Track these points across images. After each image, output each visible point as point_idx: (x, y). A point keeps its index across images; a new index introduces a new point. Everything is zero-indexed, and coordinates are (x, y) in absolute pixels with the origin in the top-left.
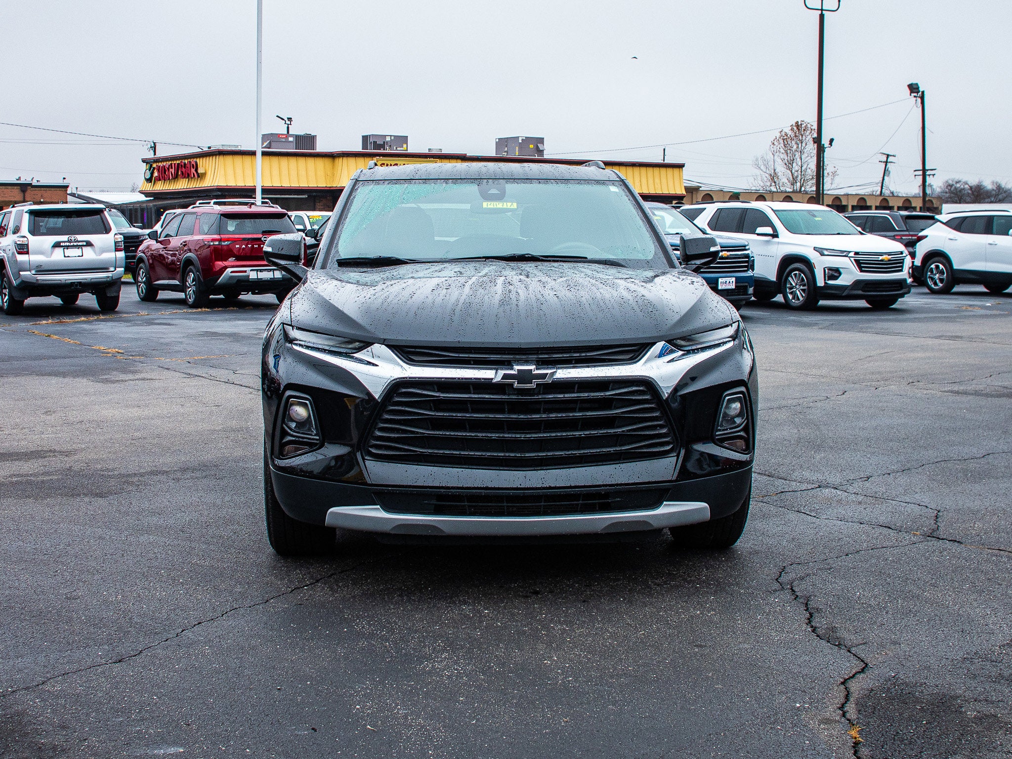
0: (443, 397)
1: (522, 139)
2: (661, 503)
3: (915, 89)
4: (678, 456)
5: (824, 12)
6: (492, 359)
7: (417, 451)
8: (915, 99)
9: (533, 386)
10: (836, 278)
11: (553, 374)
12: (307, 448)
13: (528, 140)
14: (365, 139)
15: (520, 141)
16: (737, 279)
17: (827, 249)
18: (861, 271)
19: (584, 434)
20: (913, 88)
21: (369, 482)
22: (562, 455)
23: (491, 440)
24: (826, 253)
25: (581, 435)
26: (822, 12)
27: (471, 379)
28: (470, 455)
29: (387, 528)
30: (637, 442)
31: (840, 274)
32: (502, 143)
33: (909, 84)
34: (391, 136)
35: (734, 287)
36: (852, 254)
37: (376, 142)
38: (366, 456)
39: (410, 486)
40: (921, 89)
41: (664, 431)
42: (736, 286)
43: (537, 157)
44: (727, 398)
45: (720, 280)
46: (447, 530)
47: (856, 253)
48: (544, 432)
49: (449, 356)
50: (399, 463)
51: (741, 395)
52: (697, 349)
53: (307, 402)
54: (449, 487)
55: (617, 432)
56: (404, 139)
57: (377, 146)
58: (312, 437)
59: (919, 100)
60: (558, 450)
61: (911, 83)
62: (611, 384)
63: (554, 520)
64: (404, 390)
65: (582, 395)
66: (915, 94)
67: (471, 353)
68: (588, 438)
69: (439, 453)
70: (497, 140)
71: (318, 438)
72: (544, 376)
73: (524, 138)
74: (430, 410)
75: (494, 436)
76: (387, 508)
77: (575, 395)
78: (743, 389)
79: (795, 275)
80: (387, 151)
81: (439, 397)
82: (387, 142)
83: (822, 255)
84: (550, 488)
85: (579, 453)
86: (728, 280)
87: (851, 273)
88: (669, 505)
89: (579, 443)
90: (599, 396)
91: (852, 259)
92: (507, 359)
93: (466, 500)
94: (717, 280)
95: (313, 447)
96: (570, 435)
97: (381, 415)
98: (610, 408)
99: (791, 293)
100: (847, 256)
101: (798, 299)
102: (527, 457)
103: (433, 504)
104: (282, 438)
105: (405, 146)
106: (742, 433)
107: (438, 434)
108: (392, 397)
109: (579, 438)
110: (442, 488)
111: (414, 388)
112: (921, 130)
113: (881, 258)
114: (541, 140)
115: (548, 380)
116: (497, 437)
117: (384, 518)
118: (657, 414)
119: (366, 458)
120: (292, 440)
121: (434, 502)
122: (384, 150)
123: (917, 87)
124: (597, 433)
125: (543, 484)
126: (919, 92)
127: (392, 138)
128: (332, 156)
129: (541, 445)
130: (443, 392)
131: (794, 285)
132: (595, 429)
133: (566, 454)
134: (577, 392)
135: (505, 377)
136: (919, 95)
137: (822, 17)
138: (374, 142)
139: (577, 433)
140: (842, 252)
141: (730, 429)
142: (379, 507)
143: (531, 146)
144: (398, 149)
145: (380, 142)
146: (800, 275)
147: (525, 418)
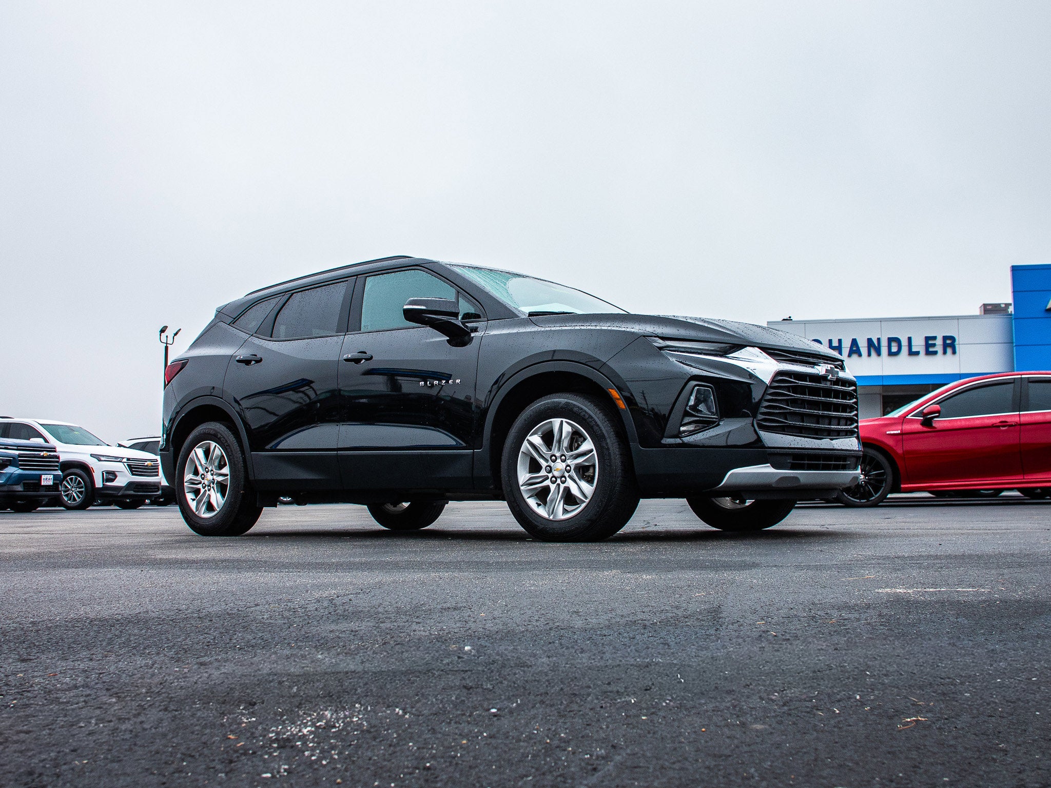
9: (835, 379)
10: (112, 480)
16: (54, 475)
17: (103, 456)
18: (133, 475)
24: (102, 459)
31: (116, 476)
35: (52, 483)
36: (125, 460)
42: (53, 483)
45: (43, 476)
47: (128, 459)
79: (71, 479)
83: (100, 460)
86: (48, 476)
87: (126, 476)
91: (126, 464)
94: (40, 476)
99: (67, 496)
100: (121, 462)
101: (75, 500)
113: (146, 464)
131: (70, 487)
135: (827, 371)
140: (117, 458)
142: (769, 465)
146: (76, 479)
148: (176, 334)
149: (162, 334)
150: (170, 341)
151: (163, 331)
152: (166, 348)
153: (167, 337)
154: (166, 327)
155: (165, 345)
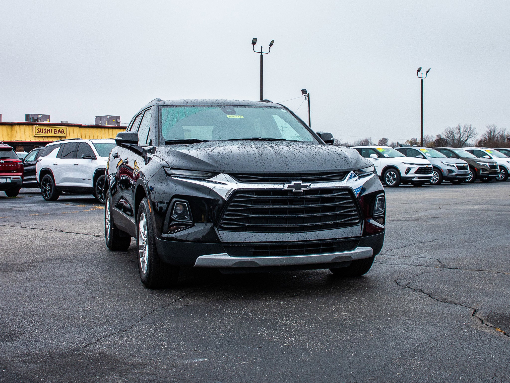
0: (259, 198)
1: (109, 117)
2: (356, 248)
3: (305, 92)
4: (361, 225)
5: (263, 54)
6: (280, 179)
7: (245, 225)
8: (305, 96)
9: (301, 191)
11: (310, 185)
12: (184, 227)
13: (112, 117)
14: (27, 116)
15: (108, 118)
19: (323, 214)
20: (304, 92)
21: (222, 241)
22: (314, 225)
23: (281, 218)
25: (322, 215)
26: (262, 54)
27: (272, 188)
28: (271, 226)
29: (230, 264)
30: (345, 218)
32: (98, 119)
33: (302, 89)
34: (41, 115)
37: (33, 118)
38: (219, 229)
39: (243, 242)
40: (308, 92)
41: (356, 213)
43: (116, 126)
44: (378, 198)
46: (261, 264)
48: (306, 214)
49: (259, 178)
50: (236, 232)
51: (383, 197)
52: (363, 176)
53: (186, 204)
54: (262, 242)
55: (337, 213)
56: (48, 117)
57: (33, 120)
58: (188, 221)
59: (307, 97)
60: (311, 223)
61: (303, 89)
62: (334, 191)
63: (311, 257)
64: (239, 195)
65: (322, 195)
66: (305, 95)
67: (269, 176)
68: (325, 216)
69: (256, 225)
70: (96, 117)
71: (191, 221)
72: (306, 186)
73: (110, 116)
74: (252, 204)
75: (283, 216)
76: (230, 254)
77: (319, 196)
78: (383, 194)
80: (39, 122)
81: (257, 197)
82: (39, 118)
84: (310, 241)
85: (321, 224)
88: (359, 248)
89: (320, 219)
90: (329, 196)
92: (287, 179)
93: (269, 249)
95: (187, 226)
96: (318, 215)
97: (227, 208)
98: (333, 202)
102: (298, 226)
103: (253, 251)
104: (170, 222)
105: (48, 120)
106: (383, 215)
107: (256, 216)
108: (233, 199)
109: (321, 217)
110: (259, 242)
111: (244, 194)
112: (308, 112)
114: (119, 117)
115: (308, 188)
116: (284, 217)
117: (229, 259)
118: (353, 205)
119: (219, 230)
120: (177, 223)
121: (253, 250)
122: (37, 122)
123: (306, 91)
124: (329, 214)
125: (306, 239)
126: (307, 93)
127: (42, 116)
128: (11, 125)
129: (303, 220)
130: (258, 195)
132: (328, 212)
133: (315, 224)
134: (320, 194)
135: (289, 187)
136: (307, 95)
137: (262, 56)
138: (32, 118)
139: (320, 214)
141: (379, 213)
142: (226, 254)
143: (114, 120)
144: (45, 121)
145: (35, 118)
147: (298, 207)
148: (427, 72)
149: (419, 72)
150: (424, 76)
151: (419, 70)
152: (422, 81)
153: (422, 74)
154: (421, 68)
155: (421, 79)
